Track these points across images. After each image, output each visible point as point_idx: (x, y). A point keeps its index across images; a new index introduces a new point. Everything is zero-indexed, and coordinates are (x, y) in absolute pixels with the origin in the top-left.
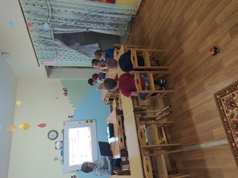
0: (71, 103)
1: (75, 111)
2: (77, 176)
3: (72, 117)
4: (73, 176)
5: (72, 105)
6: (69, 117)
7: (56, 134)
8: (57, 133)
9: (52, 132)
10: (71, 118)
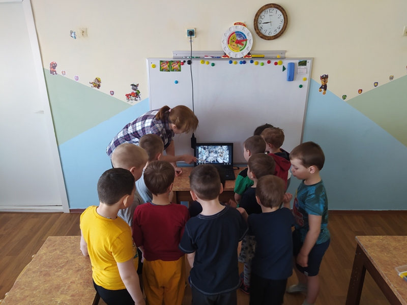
0: (376, 84)
1: (344, 97)
2: (139, 101)
3: (324, 87)
4: (139, 88)
5: (368, 87)
6: (325, 78)
7: (273, 34)
8: (276, 37)
9: (282, 18)
10: (320, 83)
